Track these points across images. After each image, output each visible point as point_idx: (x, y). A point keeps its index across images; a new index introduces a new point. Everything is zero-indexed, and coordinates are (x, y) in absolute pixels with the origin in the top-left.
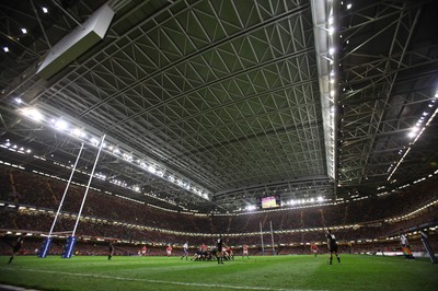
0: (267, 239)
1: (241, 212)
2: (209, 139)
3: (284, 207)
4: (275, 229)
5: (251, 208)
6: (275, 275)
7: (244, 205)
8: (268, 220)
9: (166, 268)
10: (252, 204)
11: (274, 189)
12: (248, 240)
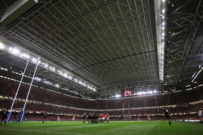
1: (113, 98)
2: (96, 59)
3: (136, 95)
4: (131, 107)
5: (118, 96)
6: (130, 131)
7: (114, 95)
9: (73, 127)
10: (119, 94)
11: (130, 86)
12: (116, 113)
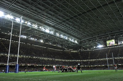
0: (111, 61)
1: (95, 48)
2: (67, 15)
3: (120, 45)
5: (100, 46)
7: (97, 45)
8: (111, 52)
10: (101, 44)
11: (114, 35)
12: (99, 62)
